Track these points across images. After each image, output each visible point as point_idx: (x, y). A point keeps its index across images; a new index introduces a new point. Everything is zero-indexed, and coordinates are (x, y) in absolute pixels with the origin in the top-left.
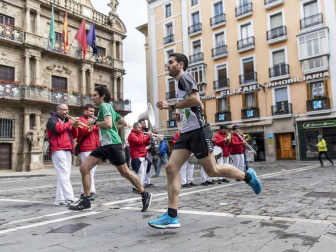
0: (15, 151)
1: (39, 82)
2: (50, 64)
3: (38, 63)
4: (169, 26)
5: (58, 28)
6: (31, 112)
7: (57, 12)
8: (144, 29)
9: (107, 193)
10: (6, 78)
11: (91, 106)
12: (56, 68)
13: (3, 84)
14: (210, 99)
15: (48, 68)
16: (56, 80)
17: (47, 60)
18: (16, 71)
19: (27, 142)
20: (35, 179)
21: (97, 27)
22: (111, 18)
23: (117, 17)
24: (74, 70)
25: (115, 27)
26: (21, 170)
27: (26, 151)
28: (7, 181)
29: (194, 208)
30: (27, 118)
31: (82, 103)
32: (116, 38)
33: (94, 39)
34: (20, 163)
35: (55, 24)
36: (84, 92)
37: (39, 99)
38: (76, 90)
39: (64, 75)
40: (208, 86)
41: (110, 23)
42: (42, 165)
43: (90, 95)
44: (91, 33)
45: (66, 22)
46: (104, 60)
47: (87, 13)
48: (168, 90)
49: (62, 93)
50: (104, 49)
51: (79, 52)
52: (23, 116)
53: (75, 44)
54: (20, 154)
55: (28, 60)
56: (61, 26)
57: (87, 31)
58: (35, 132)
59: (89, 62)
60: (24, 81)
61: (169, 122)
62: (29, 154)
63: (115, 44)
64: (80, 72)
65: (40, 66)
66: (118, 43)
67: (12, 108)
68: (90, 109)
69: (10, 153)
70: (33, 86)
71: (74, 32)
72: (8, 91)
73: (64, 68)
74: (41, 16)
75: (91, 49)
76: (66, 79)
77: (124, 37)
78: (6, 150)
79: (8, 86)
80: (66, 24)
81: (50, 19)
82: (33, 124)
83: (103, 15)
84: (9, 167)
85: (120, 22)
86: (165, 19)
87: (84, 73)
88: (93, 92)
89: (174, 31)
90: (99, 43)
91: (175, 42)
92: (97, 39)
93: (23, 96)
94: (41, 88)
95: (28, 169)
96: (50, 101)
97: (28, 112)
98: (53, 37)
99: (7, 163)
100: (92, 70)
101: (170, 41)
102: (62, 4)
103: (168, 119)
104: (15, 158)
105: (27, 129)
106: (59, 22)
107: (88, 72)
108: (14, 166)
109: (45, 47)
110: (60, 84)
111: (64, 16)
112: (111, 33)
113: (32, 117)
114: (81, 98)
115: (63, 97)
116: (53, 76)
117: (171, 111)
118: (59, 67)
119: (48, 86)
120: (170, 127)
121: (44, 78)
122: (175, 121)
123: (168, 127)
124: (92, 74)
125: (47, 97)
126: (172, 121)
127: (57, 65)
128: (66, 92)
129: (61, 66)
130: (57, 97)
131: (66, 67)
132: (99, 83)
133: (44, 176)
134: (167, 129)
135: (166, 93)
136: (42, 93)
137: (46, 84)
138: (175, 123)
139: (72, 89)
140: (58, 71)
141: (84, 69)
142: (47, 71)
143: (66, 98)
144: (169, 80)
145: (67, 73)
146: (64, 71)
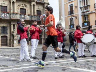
0: (8, 39)
1: (16, 12)
3: (15, 3)
6: (13, 24)
10: (5, 11)
11: (35, 21)
12: (22, 5)
13: (4, 13)
14: (92, 13)
15: (19, 5)
16: (22, 10)
17: (18, 2)
18: (8, 7)
19: (12, 35)
20: (15, 50)
24: (28, 5)
26: (10, 46)
27: (12, 39)
28: (6, 50)
29: (88, 68)
30: (12, 26)
31: (32, 19)
34: (10, 43)
36: (32, 14)
37: (16, 18)
38: (29, 13)
39: (24, 8)
40: (91, 6)
42: (18, 45)
43: (35, 15)
48: (69, 10)
49: (24, 15)
52: (10, 25)
54: (10, 40)
55: (12, 3)
58: (15, 31)
60: (11, 11)
61: (70, 26)
62: (13, 40)
64: (31, 6)
65: (16, 5)
67: (7, 22)
68: (35, 22)
69: (7, 40)
70: (14, 13)
72: (5, 16)
73: (25, 5)
76: (25, 9)
78: (5, 39)
79: (5, 14)
82: (14, 28)
84: (7, 45)
87: (32, 6)
88: (36, 14)
93: (10, 17)
94: (16, 14)
95: (13, 46)
96: (20, 19)
97: (12, 24)
99: (6, 43)
100: (35, 4)
103: (69, 24)
104: (8, 42)
105: (12, 30)
107: (34, 5)
108: (8, 45)
110: (23, 12)
113: (14, 25)
114: (31, 17)
115: (24, 17)
116: (21, 9)
117: (71, 20)
118: (23, 5)
119: (19, 13)
120: (70, 28)
121: (17, 10)
122: (73, 25)
123: (69, 28)
124: (35, 6)
125: (19, 17)
126: (71, 25)
127: (22, 4)
128: (26, 15)
129: (24, 4)
130: (22, 17)
131: (25, 4)
132: (38, 10)
133: (19, 49)
134: (69, 29)
135: (69, 12)
136: (17, 16)
137: (18, 12)
138: (73, 26)
139: (28, 13)
140: (22, 6)
141: (32, 4)
142: (18, 7)
143: (25, 17)
144: (70, 5)
145: (26, 7)
146: (25, 6)
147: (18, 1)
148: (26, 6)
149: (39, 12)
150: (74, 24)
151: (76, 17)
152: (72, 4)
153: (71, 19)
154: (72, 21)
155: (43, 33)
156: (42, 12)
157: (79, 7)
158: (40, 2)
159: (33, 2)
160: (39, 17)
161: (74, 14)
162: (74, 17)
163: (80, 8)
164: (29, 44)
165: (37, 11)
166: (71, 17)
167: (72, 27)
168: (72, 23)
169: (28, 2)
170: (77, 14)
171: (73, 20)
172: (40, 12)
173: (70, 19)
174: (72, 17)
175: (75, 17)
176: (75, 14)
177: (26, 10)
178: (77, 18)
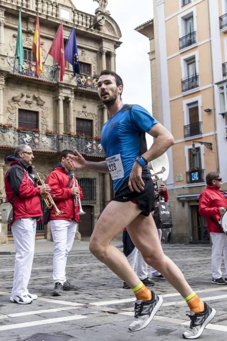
2: (16, 93)
3: (1, 93)
4: (188, 19)
5: (26, 42)
7: (26, 19)
8: (147, 29)
9: (97, 286)
12: (24, 99)
15: (14, 99)
16: (25, 116)
17: (13, 88)
21: (79, 34)
22: (99, 18)
23: (108, 16)
24: (47, 100)
25: (105, 31)
31: (58, 147)
32: (107, 46)
33: (75, 51)
35: (23, 37)
36: (62, 131)
37: (2, 144)
38: (51, 128)
39: (34, 108)
41: (97, 26)
42: (6, 238)
43: (70, 135)
44: (71, 43)
45: (38, 31)
46: (89, 82)
47: (65, 15)
48: (186, 122)
49: (32, 134)
50: (89, 65)
51: (54, 73)
53: (50, 61)
56: (31, 38)
57: (66, 41)
59: (67, 87)
61: (190, 174)
63: (104, 57)
64: (56, 101)
65: (4, 97)
66: (109, 55)
71: (47, 45)
73: (35, 98)
74: (6, 27)
75: (71, 68)
76: (37, 113)
77: (117, 44)
80: (37, 34)
81: (16, 29)
83: (86, 15)
85: (112, 23)
86: (181, 10)
87: (61, 103)
88: (73, 130)
89: (196, 26)
90: (82, 57)
91: (198, 43)
92: (79, 51)
94: (5, 128)
98: (21, 54)
100: (72, 97)
101: (190, 43)
102: (32, 7)
103: (188, 169)
106: (28, 33)
107: (66, 101)
109: (11, 70)
110: (29, 121)
111: (35, 24)
112: (99, 40)
114: (58, 140)
115: (33, 139)
116: (20, 110)
117: (194, 155)
118: (28, 97)
119: (13, 124)
120: (191, 182)
121: (8, 114)
122: (200, 172)
123: (188, 183)
124: (71, 104)
125: (13, 141)
126: (194, 171)
127: (25, 94)
128: (38, 132)
129: (31, 95)
130: (25, 139)
131: (36, 96)
132: (82, 116)
133: (9, 253)
134: (186, 186)
135: (185, 127)
136: (6, 135)
137: (11, 123)
138: (200, 176)
139: (45, 127)
140: (26, 102)
141: (61, 97)
142: (12, 104)
143: (36, 141)
144: (189, 105)
145: (38, 104)
146: (35, 102)
147: (11, 85)
148: (40, 103)
149: (86, 124)
150: (203, 167)
151: (209, 146)
152: (197, 102)
153: (194, 153)
154: (196, 158)
155: (98, 198)
156: (94, 124)
157: (218, 111)
158: (88, 89)
159: (65, 88)
160: (84, 142)
161: (203, 135)
162: (201, 143)
163: (221, 116)
164: (49, 237)
165: (78, 119)
166: (192, 142)
167: (195, 176)
168: (196, 165)
169: (47, 89)
170: (213, 133)
171: (200, 155)
172: (89, 124)
173: (190, 150)
174: (197, 145)
175: (206, 144)
176: (206, 133)
177: (40, 115)
178: (211, 149)
